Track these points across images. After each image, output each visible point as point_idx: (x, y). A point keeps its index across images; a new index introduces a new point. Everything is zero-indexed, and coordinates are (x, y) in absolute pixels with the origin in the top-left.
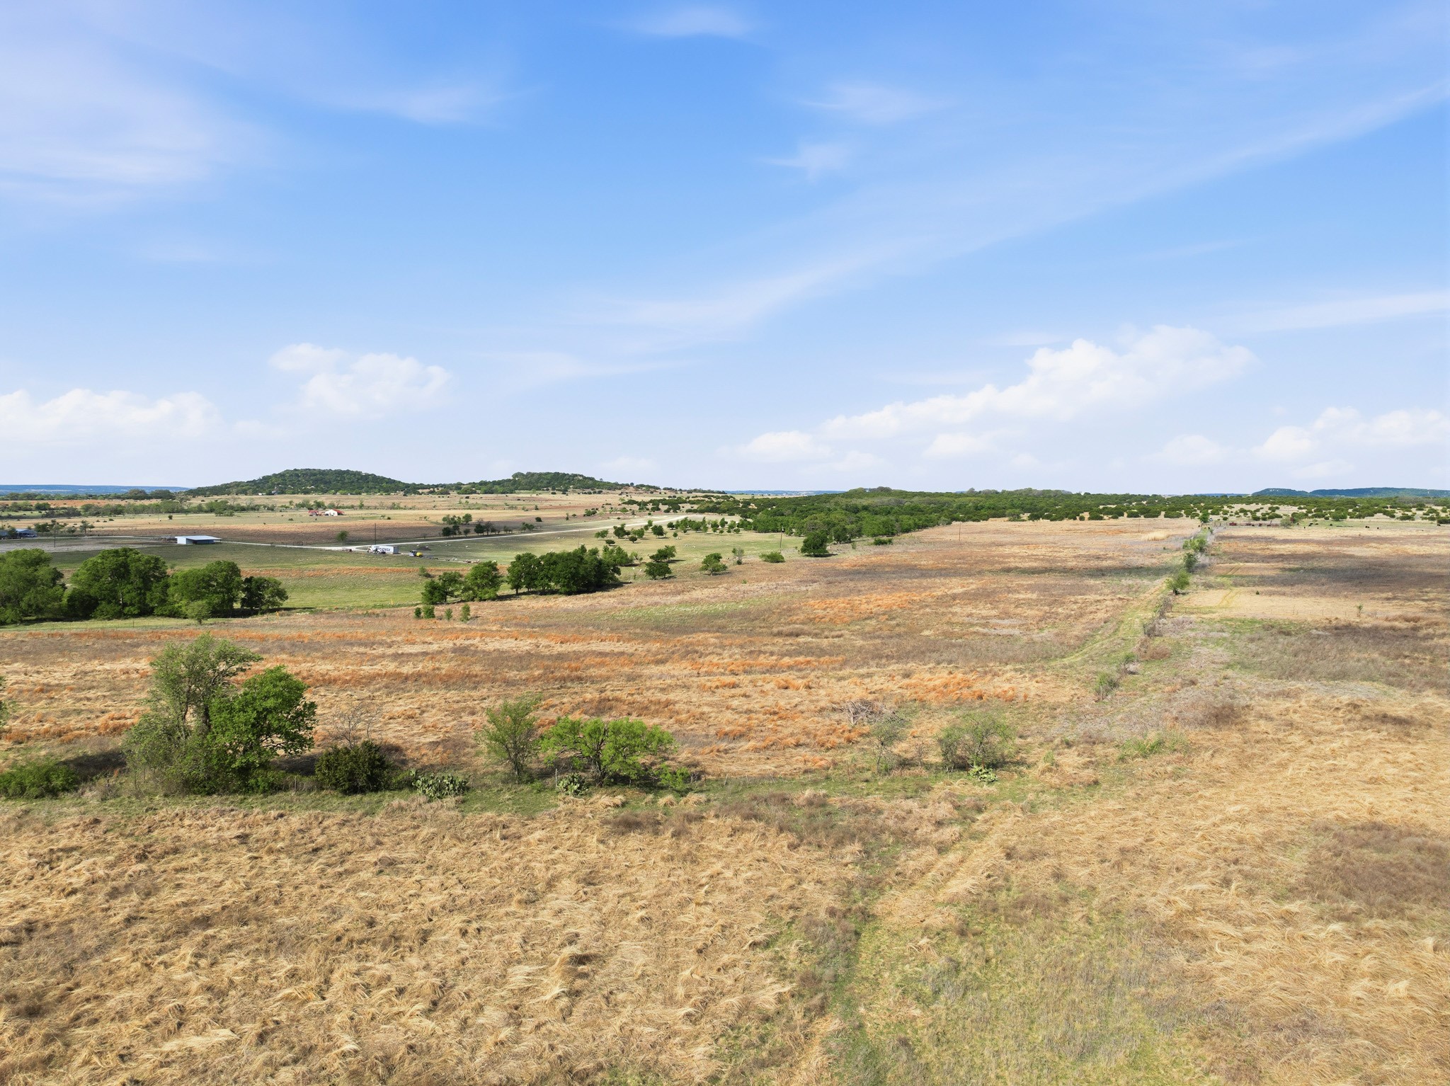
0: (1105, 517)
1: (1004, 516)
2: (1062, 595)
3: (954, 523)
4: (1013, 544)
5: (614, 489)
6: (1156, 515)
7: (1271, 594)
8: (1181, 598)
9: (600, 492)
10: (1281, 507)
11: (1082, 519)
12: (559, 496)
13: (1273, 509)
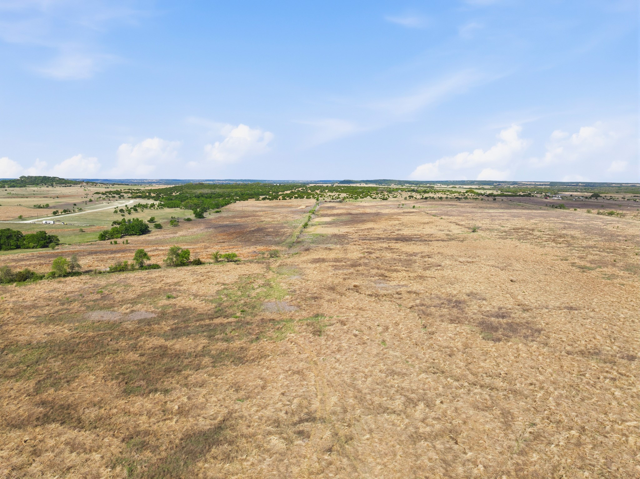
0: (287, 199)
1: (253, 198)
2: (279, 229)
3: (237, 202)
4: (260, 211)
5: (77, 184)
6: (303, 198)
7: (325, 227)
8: (306, 229)
9: (70, 186)
10: (341, 194)
11: (280, 199)
12: (50, 188)
13: (339, 195)
